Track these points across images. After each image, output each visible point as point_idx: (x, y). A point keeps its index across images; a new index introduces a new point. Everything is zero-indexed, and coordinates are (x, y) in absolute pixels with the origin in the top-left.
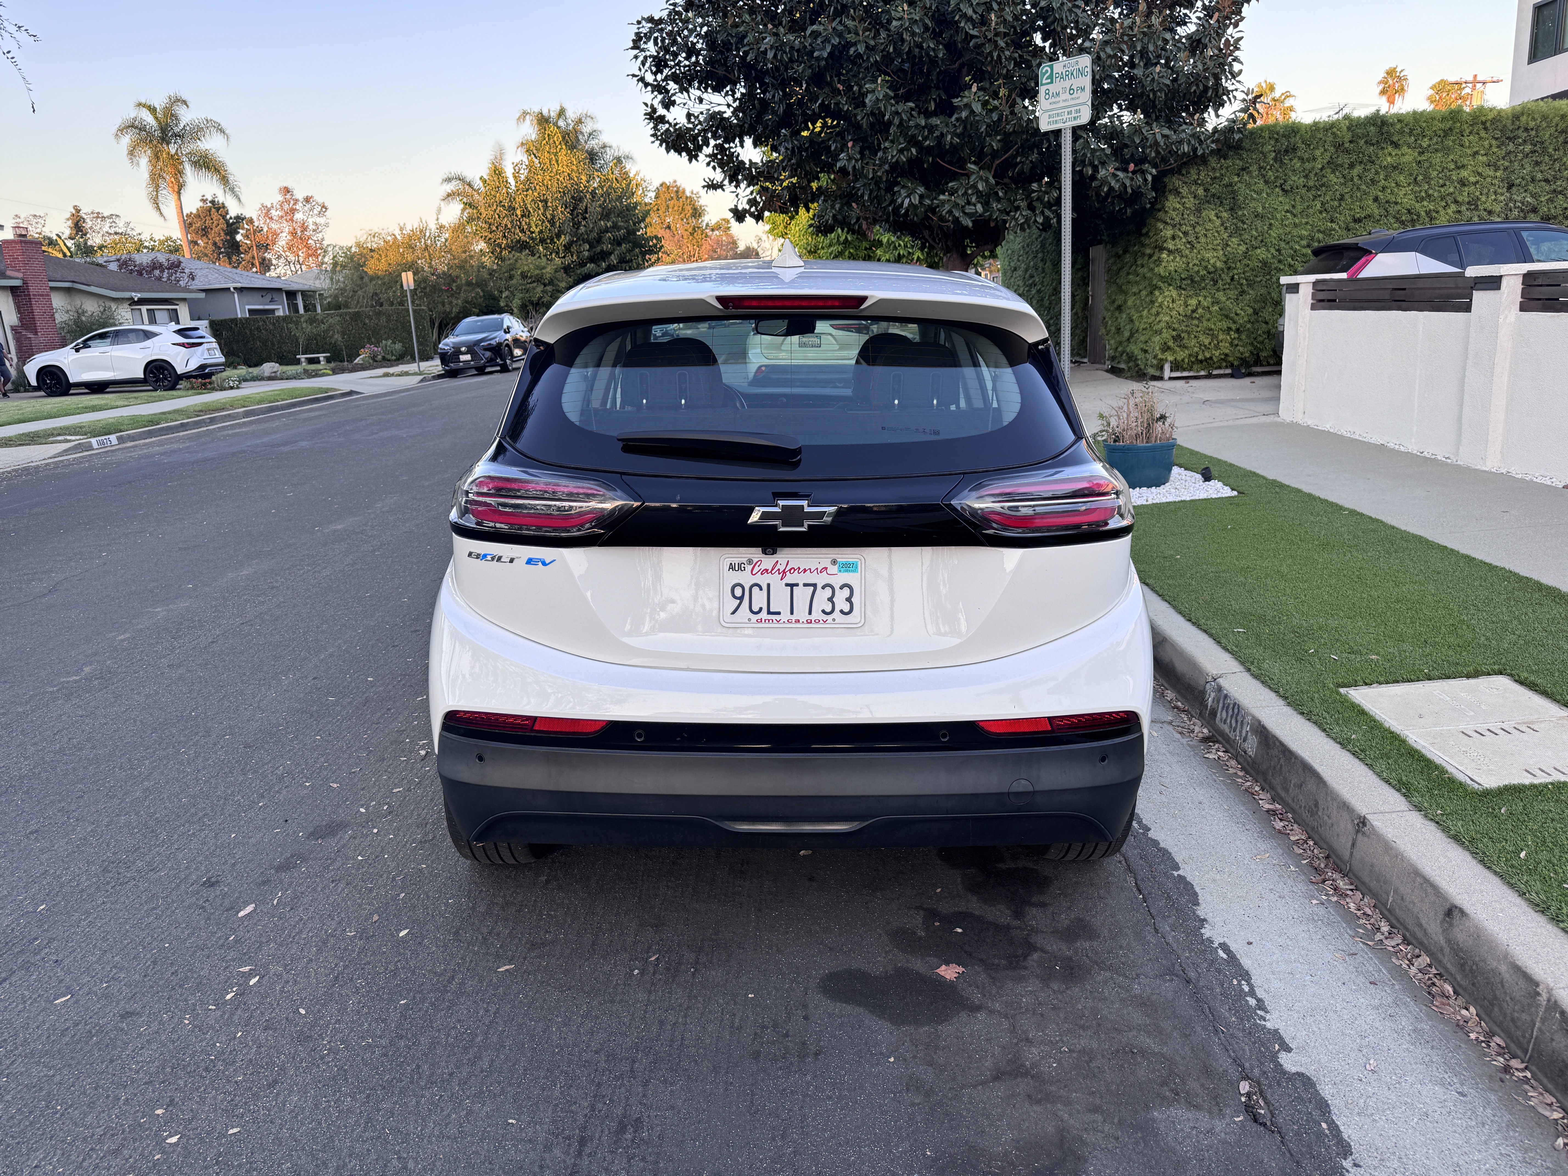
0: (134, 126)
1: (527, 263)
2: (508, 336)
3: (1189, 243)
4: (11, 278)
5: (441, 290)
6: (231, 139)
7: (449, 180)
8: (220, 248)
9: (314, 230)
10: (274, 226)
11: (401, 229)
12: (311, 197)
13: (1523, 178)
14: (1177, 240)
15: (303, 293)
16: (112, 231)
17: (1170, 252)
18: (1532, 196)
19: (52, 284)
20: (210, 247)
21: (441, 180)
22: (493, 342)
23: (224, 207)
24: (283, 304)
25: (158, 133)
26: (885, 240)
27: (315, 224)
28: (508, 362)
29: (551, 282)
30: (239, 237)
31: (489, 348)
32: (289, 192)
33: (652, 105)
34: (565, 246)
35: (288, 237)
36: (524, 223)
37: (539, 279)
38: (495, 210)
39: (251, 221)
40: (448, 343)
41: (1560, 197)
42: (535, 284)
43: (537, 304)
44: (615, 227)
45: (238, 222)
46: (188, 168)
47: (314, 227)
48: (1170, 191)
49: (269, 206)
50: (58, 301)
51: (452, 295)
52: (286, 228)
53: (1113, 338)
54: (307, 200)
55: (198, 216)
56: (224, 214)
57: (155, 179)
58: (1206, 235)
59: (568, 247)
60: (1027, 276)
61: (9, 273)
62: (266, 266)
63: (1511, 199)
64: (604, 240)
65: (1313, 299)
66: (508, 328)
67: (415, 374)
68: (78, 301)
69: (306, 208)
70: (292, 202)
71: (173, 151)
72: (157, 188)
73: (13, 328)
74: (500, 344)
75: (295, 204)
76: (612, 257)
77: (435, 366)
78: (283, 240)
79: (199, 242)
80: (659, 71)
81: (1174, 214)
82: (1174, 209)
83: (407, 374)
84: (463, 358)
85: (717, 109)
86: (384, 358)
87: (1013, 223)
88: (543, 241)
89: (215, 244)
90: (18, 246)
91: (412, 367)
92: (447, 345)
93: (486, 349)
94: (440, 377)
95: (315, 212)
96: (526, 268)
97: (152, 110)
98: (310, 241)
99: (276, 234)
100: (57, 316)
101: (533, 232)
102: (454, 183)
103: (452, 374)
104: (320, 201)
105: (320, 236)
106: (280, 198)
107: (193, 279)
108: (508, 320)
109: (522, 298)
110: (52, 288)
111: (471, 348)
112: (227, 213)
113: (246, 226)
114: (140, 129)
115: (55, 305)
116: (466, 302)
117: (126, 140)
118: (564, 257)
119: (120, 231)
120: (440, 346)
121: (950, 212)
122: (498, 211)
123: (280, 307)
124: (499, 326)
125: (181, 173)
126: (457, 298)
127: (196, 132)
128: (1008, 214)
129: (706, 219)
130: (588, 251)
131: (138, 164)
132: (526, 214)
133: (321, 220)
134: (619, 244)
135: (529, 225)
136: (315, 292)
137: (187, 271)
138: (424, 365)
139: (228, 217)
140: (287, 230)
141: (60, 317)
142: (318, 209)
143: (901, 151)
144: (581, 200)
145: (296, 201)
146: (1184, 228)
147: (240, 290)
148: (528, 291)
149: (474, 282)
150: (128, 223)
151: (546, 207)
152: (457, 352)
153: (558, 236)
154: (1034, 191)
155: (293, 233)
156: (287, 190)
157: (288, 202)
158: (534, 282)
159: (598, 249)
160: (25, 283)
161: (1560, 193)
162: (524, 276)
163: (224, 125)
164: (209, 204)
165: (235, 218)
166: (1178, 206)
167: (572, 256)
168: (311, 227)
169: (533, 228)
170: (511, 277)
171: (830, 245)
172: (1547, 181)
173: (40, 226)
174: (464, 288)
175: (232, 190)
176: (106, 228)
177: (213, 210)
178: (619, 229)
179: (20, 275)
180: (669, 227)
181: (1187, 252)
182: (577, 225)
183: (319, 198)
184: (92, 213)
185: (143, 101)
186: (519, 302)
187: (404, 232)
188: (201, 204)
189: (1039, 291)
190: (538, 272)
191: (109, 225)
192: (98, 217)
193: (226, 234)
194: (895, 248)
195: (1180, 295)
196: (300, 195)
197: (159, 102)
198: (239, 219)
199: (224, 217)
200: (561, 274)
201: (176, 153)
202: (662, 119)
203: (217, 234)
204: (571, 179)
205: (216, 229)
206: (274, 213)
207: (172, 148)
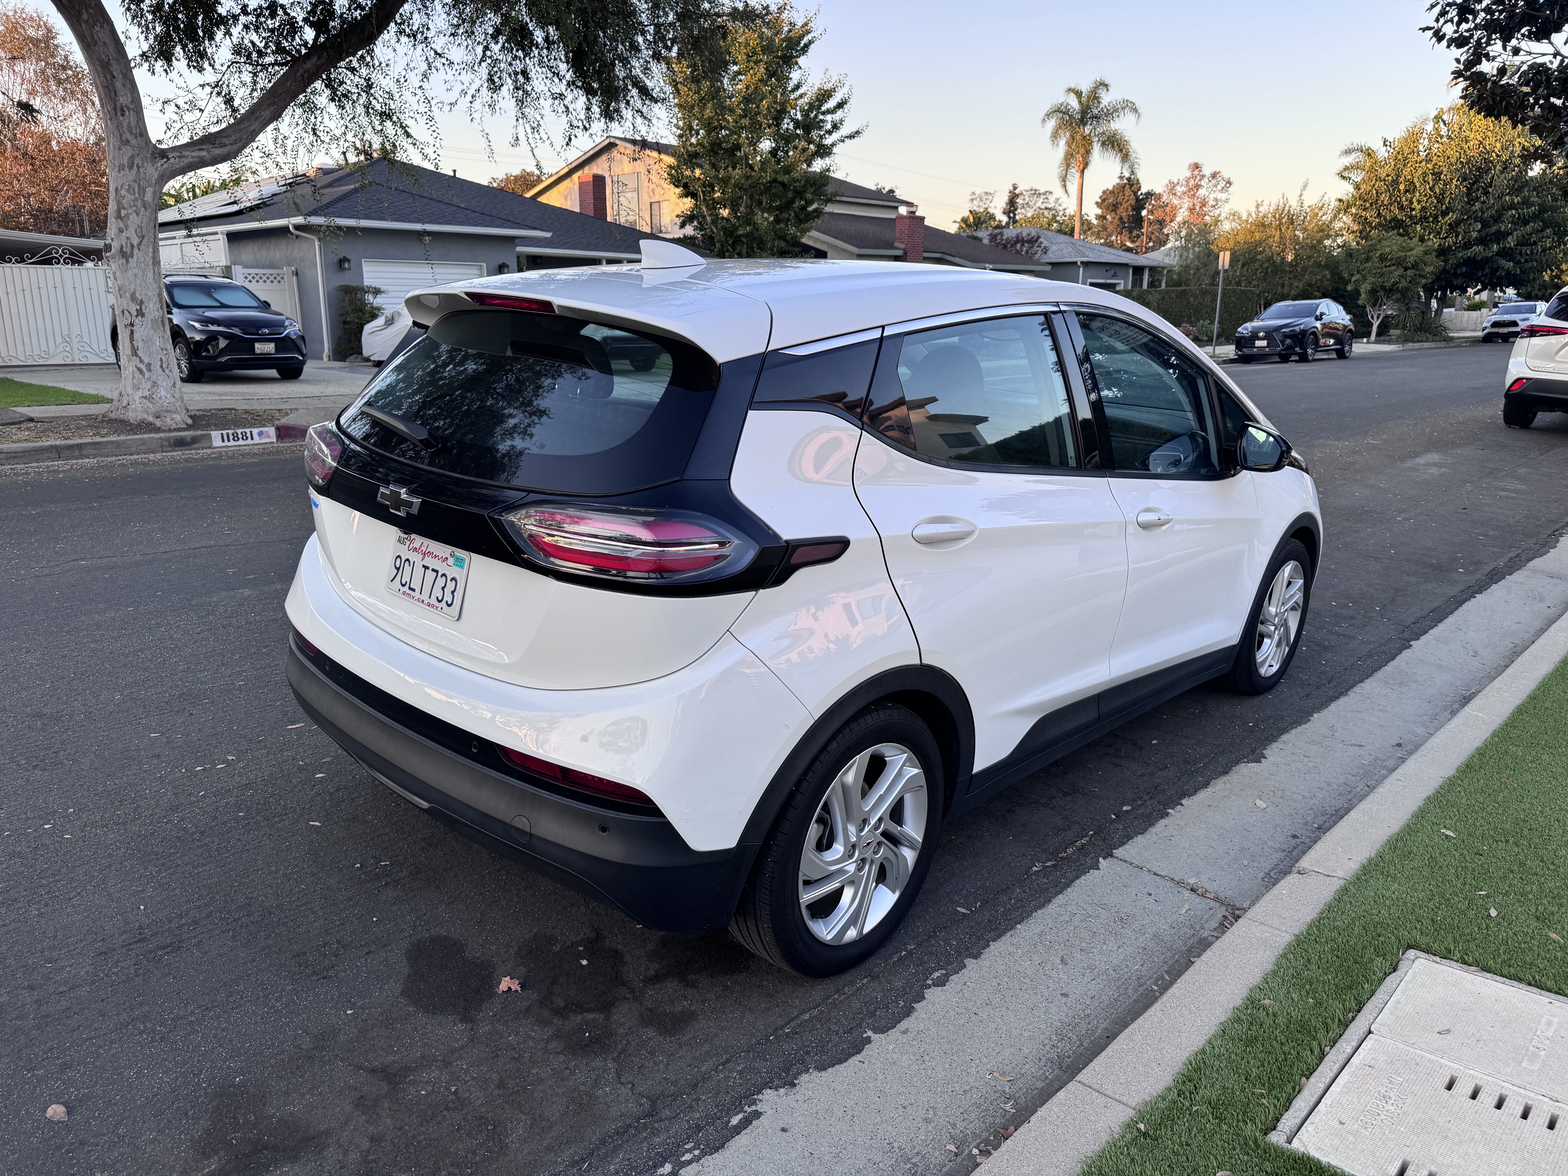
0: (1061, 111)
1: (1392, 243)
2: (1318, 324)
4: (896, 248)
5: (1284, 271)
6: (1142, 118)
7: (1348, 152)
8: (1124, 223)
9: (1213, 206)
10: (1175, 201)
11: (1258, 206)
12: (1219, 172)
15: (1152, 269)
16: (1043, 206)
19: (926, 255)
20: (1116, 221)
21: (1339, 152)
22: (1297, 329)
23: (1137, 183)
24: (1126, 280)
25: (1078, 116)
27: (1216, 200)
28: (1310, 351)
29: (1415, 266)
30: (1144, 213)
31: (1291, 335)
32: (1197, 168)
34: (1450, 225)
35: (1186, 213)
36: (1404, 199)
37: (1400, 262)
38: (1374, 185)
39: (1159, 197)
42: (1393, 268)
43: (1391, 290)
44: (1526, 202)
45: (1147, 198)
46: (1096, 148)
47: (1214, 203)
49: (1176, 182)
51: (1296, 277)
52: (1187, 203)
54: (1214, 175)
55: (1112, 192)
56: (1136, 190)
57: (1069, 158)
59: (1453, 227)
61: (897, 244)
64: (1504, 218)
66: (1322, 314)
69: (1210, 184)
70: (1198, 178)
71: (1087, 132)
72: (1068, 166)
74: (1303, 332)
75: (1200, 180)
76: (1510, 239)
77: (1229, 350)
78: (1181, 215)
79: (1108, 217)
80: (1462, 19)
84: (1259, 343)
85: (1540, 60)
88: (1423, 219)
89: (1121, 219)
90: (907, 221)
92: (1246, 329)
93: (1286, 336)
94: (1232, 361)
95: (1219, 187)
96: (1387, 250)
97: (1079, 94)
98: (1207, 217)
99: (1175, 209)
101: (1414, 209)
102: (1354, 155)
103: (1244, 359)
104: (1226, 176)
105: (1217, 212)
106: (1188, 174)
107: (1045, 253)
108: (1326, 306)
109: (1373, 283)
110: (925, 258)
111: (1269, 334)
112: (1139, 189)
113: (1153, 202)
114: (1064, 113)
116: (1309, 285)
117: (1052, 123)
118: (1445, 238)
119: (1050, 206)
120: (1240, 329)
122: (1376, 186)
123: (1122, 282)
124: (1311, 312)
125: (1088, 152)
126: (1300, 280)
127: (1111, 113)
130: (1479, 231)
131: (1057, 145)
132: (1411, 188)
133: (1222, 196)
135: (1411, 201)
136: (1164, 268)
137: (1043, 246)
138: (1219, 349)
139: (1139, 193)
140: (1186, 205)
142: (1223, 184)
144: (1487, 171)
145: (1203, 177)
147: (1086, 264)
148: (1382, 275)
149: (1323, 263)
150: (1058, 199)
151: (1437, 181)
152: (1254, 336)
153: (1444, 214)
155: (1192, 210)
157: (1194, 177)
158: (1394, 265)
159: (1494, 229)
162: (1383, 258)
163: (1138, 105)
164: (1125, 181)
165: (1146, 194)
167: (1457, 236)
168: (1211, 203)
169: (1415, 205)
170: (1368, 259)
173: (988, 202)
174: (1310, 269)
176: (1039, 204)
177: (1127, 186)
182: (1471, 201)
183: (1226, 174)
184: (1031, 190)
185: (1073, 87)
186: (1369, 287)
187: (1261, 209)
188: (1118, 181)
190: (1400, 254)
191: (1041, 200)
192: (1035, 194)
193: (1133, 210)
196: (1207, 171)
197: (1085, 87)
198: (1149, 195)
199: (1135, 193)
200: (1432, 257)
201: (1089, 135)
203: (1125, 211)
205: (1125, 205)
206: (1180, 189)
207: (1087, 130)
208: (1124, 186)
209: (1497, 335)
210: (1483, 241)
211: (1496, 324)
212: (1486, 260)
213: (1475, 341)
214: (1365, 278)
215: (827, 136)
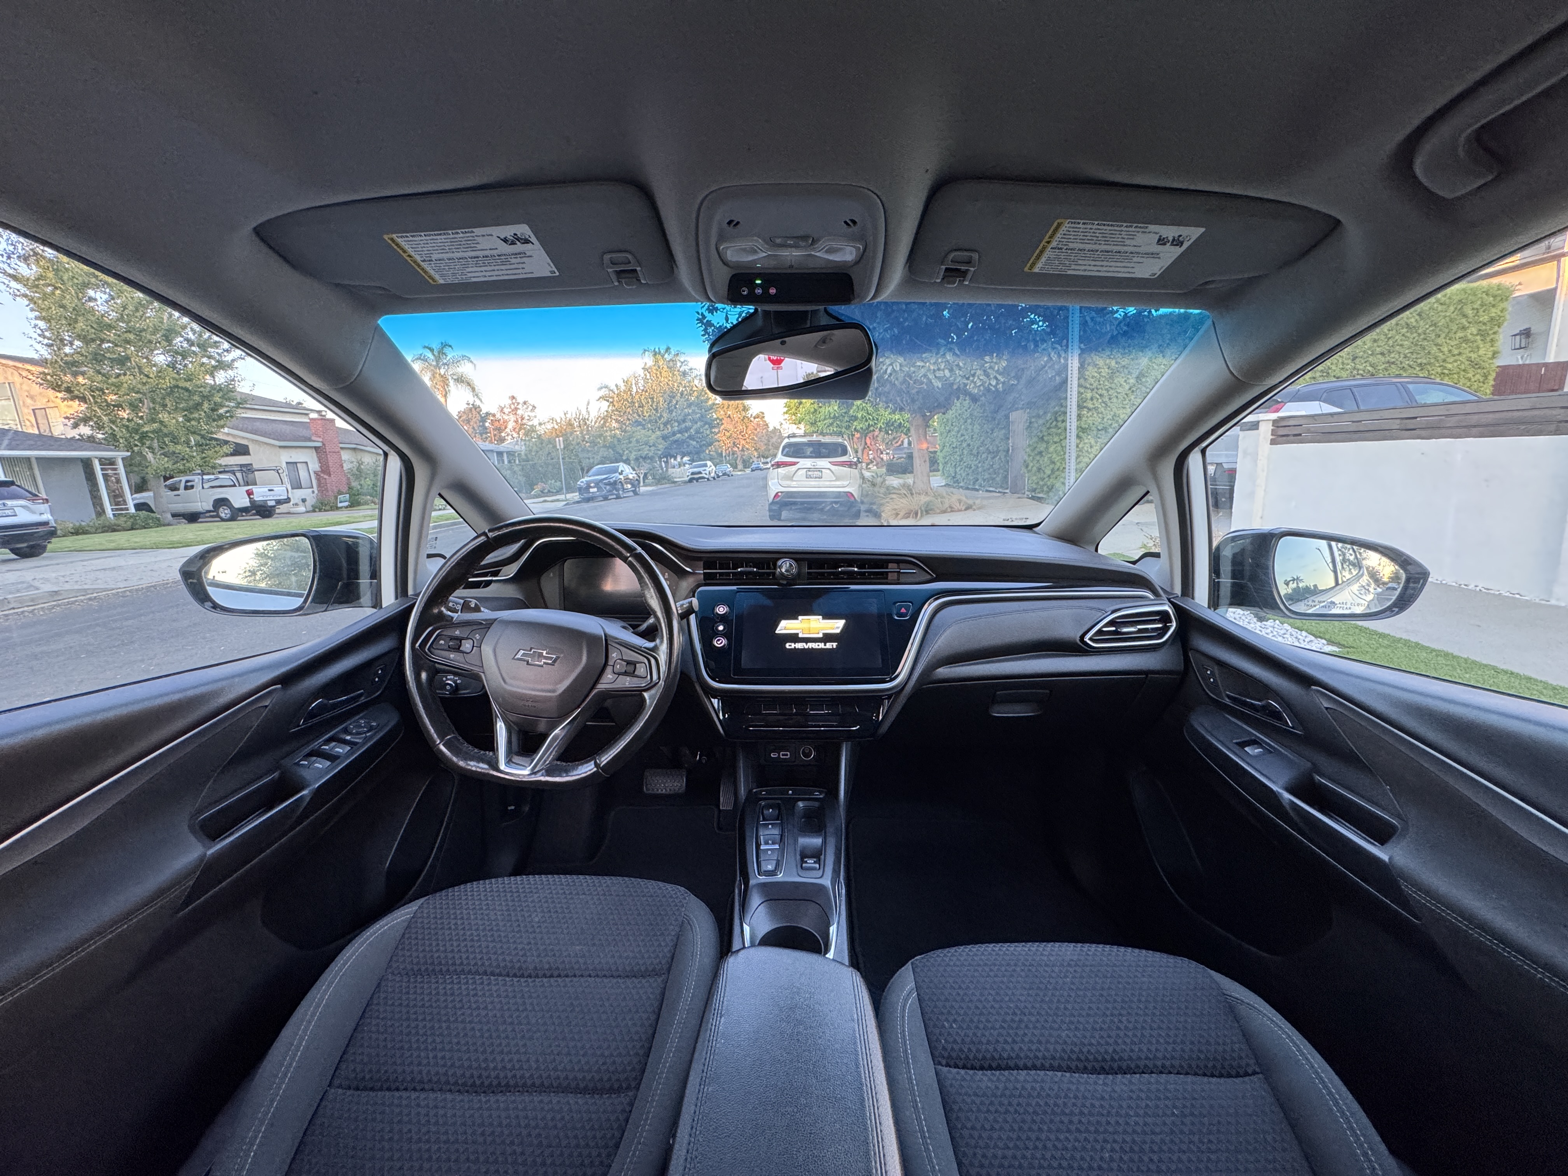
0: (421, 359)
1: (640, 434)
2: (621, 477)
3: (1104, 402)
4: (314, 441)
6: (477, 366)
7: (599, 388)
8: (476, 430)
9: (528, 420)
10: (506, 417)
11: (566, 415)
12: (527, 401)
13: (1364, 352)
14: (1095, 401)
15: (508, 453)
17: (1089, 410)
18: (1371, 366)
19: (342, 445)
21: (596, 389)
22: (611, 480)
23: (479, 407)
25: (435, 363)
26: (860, 416)
27: (529, 416)
28: (620, 492)
29: (654, 445)
30: (487, 424)
31: (609, 484)
33: (702, 314)
35: (513, 424)
36: (639, 411)
37: (646, 443)
38: (623, 404)
39: (494, 415)
40: (583, 481)
41: (1393, 366)
45: (487, 416)
46: (452, 383)
48: (1089, 365)
49: (503, 407)
50: (345, 456)
52: (512, 418)
53: (1035, 475)
54: (525, 403)
55: (464, 412)
56: (479, 411)
58: (1117, 397)
59: (665, 425)
60: (959, 435)
61: (314, 438)
62: (502, 440)
63: (1355, 368)
64: (687, 420)
65: (1272, 435)
66: (622, 471)
67: (563, 501)
68: (360, 455)
69: (524, 407)
70: (516, 404)
71: (442, 373)
73: (315, 473)
74: (614, 482)
77: (575, 496)
78: (511, 425)
81: (1092, 381)
82: (1093, 377)
83: (558, 500)
84: (592, 490)
86: (549, 491)
87: (972, 385)
88: (650, 421)
89: (473, 428)
90: (319, 422)
91: (562, 497)
92: (582, 483)
93: (606, 485)
94: (578, 502)
95: (529, 409)
96: (637, 437)
97: (431, 350)
98: (526, 426)
99: (506, 422)
100: (344, 465)
101: (645, 416)
102: (603, 390)
103: (588, 500)
105: (532, 422)
106: (509, 402)
108: (622, 466)
109: (635, 452)
110: (342, 448)
111: (597, 484)
112: (481, 411)
113: (491, 418)
114: (424, 361)
115: (343, 458)
116: (609, 456)
117: (417, 367)
118: (663, 430)
120: (579, 484)
121: (925, 376)
122: (625, 404)
124: (615, 470)
125: (449, 386)
127: (456, 362)
128: (968, 379)
129: (750, 412)
130: (677, 427)
132: (641, 406)
133: (532, 414)
134: (696, 423)
135: (642, 412)
136: (515, 452)
138: (569, 496)
139: (482, 413)
140: (513, 420)
141: (346, 466)
142: (531, 408)
143: (886, 330)
145: (518, 404)
146: (1100, 392)
148: (639, 450)
149: (607, 445)
151: (653, 402)
152: (588, 487)
153: (660, 418)
154: (987, 363)
155: (516, 422)
156: (513, 398)
157: (513, 404)
158: (643, 445)
159: (683, 426)
160: (324, 445)
161: (1393, 363)
162: (638, 441)
163: (471, 358)
164: (472, 405)
165: (485, 414)
166: (1096, 374)
167: (668, 430)
168: (527, 418)
169: (645, 414)
170: (630, 442)
171: (825, 419)
172: (1382, 354)
175: (477, 395)
177: (474, 408)
178: (697, 413)
179: (321, 440)
180: (729, 417)
181: (1103, 409)
182: (670, 412)
183: (531, 402)
185: (425, 345)
186: (632, 457)
188: (468, 404)
189: (969, 445)
190: (645, 439)
193: (480, 422)
194: (866, 421)
195: (1096, 442)
196: (520, 400)
197: (435, 346)
198: (488, 414)
199: (479, 413)
200: (660, 440)
201: (445, 375)
202: (709, 324)
203: (475, 423)
204: (668, 385)
205: (474, 420)
206: (506, 411)
207: (442, 371)
208: (471, 410)
209: (694, 479)
210: (680, 432)
211: (693, 474)
212: (684, 441)
213: (685, 482)
214: (631, 452)
215: (225, 354)
